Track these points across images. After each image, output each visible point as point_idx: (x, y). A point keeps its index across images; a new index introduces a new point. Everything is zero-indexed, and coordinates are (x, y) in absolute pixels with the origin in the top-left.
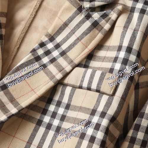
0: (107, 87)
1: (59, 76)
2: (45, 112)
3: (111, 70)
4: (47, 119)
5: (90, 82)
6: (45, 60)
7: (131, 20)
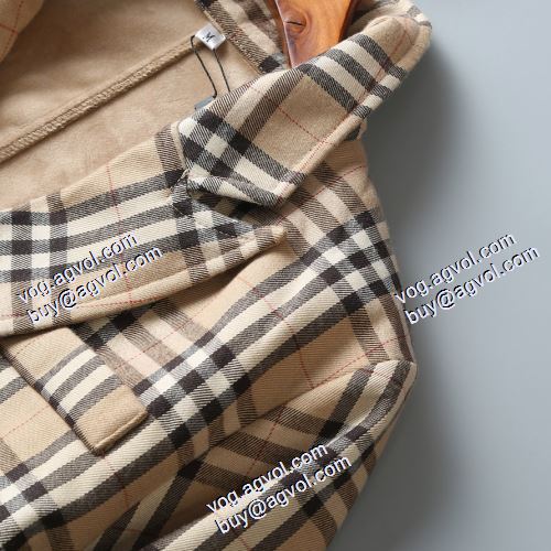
3: (142, 387)
7: (289, 281)
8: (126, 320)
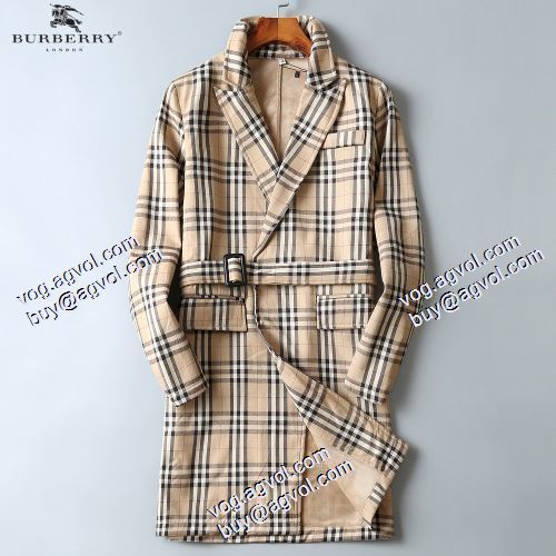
0: (359, 140)
1: (319, 145)
2: (318, 173)
3: (358, 128)
4: (322, 177)
5: (345, 140)
6: (304, 137)
7: (355, 87)
8: (336, 123)
